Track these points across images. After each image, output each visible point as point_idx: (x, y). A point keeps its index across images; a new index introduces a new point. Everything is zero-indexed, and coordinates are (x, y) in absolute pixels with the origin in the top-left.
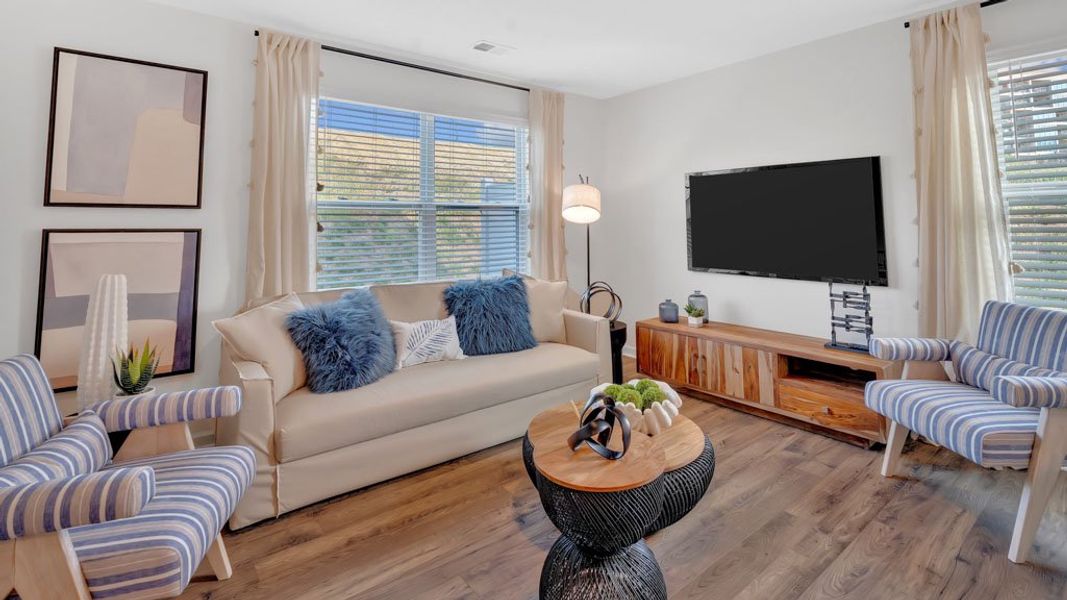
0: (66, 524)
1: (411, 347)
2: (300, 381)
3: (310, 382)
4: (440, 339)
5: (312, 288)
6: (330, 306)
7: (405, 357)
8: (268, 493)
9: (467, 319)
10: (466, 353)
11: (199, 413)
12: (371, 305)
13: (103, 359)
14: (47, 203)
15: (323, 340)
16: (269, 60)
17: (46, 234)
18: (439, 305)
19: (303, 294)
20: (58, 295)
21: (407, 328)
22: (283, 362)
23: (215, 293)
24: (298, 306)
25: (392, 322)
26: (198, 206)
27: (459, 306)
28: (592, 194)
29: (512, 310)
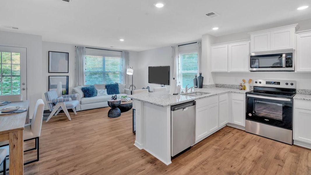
0: (65, 101)
1: (99, 93)
2: (83, 96)
3: (85, 96)
4: (104, 92)
5: (85, 84)
6: (87, 87)
7: (98, 94)
8: (80, 108)
9: (108, 89)
10: (108, 94)
11: (73, 97)
12: (93, 87)
13: (60, 92)
14: (49, 72)
15: (86, 91)
16: (78, 51)
17: (49, 76)
18: (104, 87)
19: (84, 85)
20: (51, 84)
21: (99, 90)
22: (81, 94)
23: (71, 85)
24: (83, 87)
25: (97, 89)
26: (68, 72)
27: (107, 88)
28: (132, 70)
29: (115, 88)
